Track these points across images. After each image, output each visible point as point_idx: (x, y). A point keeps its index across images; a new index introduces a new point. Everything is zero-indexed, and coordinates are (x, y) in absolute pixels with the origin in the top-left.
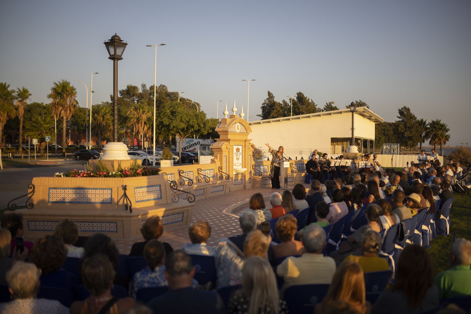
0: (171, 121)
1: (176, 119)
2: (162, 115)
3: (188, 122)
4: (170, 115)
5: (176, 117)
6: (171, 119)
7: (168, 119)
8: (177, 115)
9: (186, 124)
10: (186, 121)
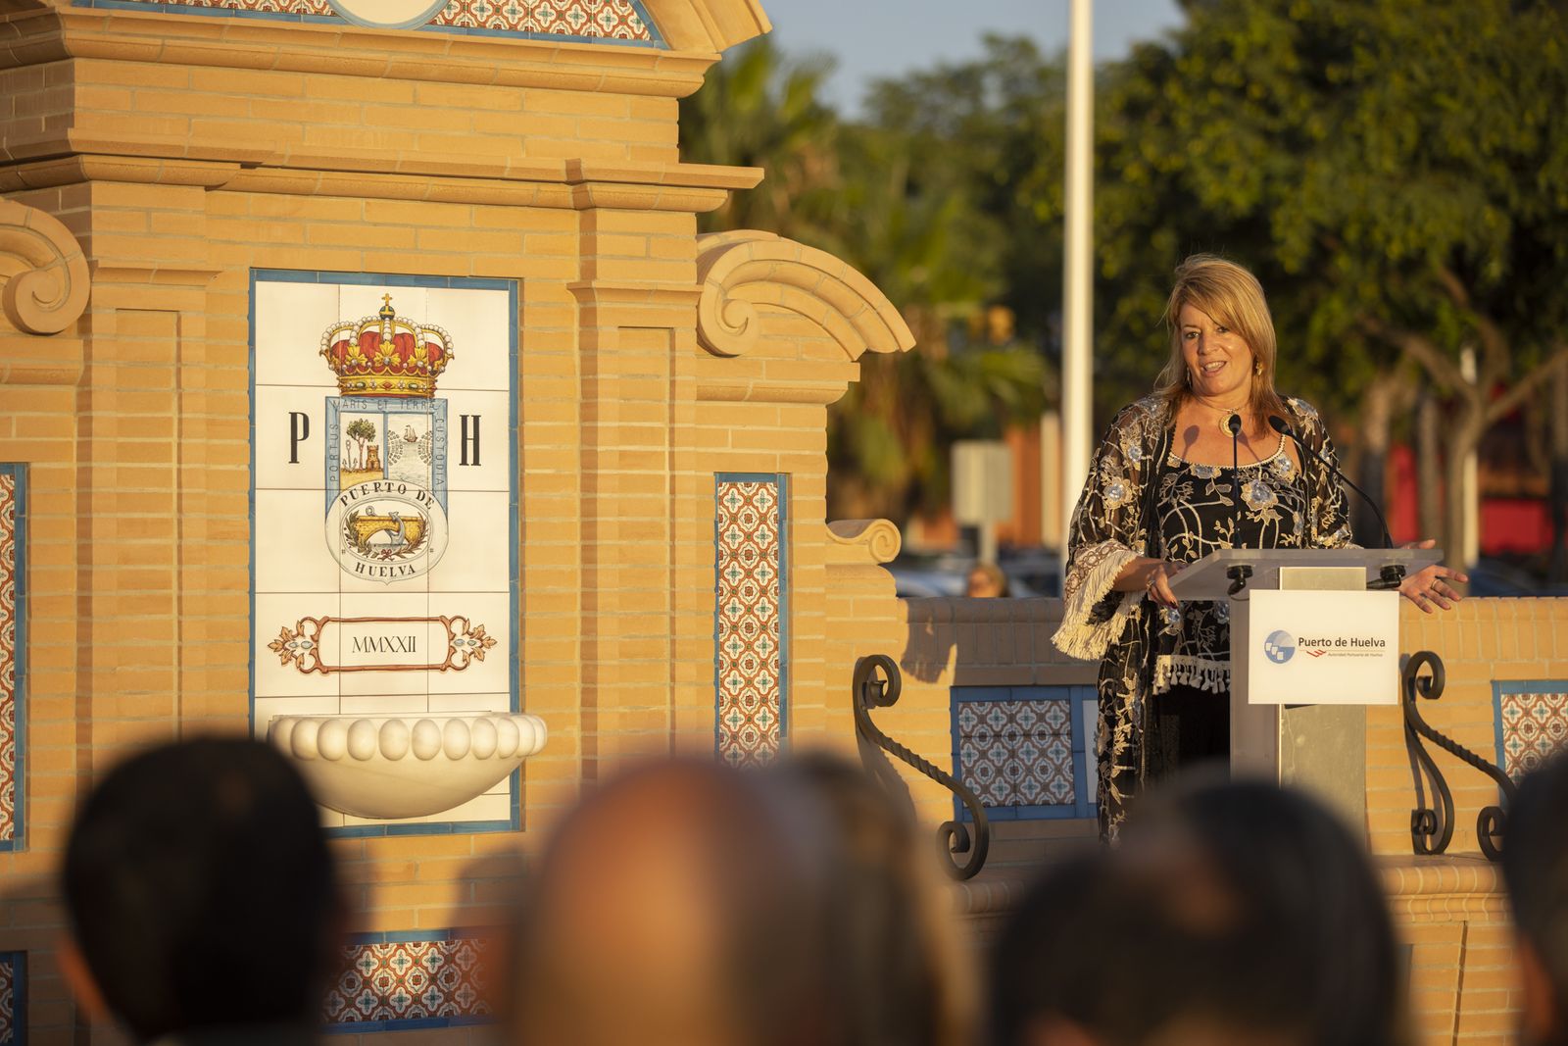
0: (1281, 162)
1: (1359, 138)
2: (1187, 90)
3: (1523, 167)
4: (1281, 90)
5: (1350, 109)
6: (1295, 142)
7: (1254, 144)
8: (1369, 79)
9: (1499, 201)
10: (1501, 153)
